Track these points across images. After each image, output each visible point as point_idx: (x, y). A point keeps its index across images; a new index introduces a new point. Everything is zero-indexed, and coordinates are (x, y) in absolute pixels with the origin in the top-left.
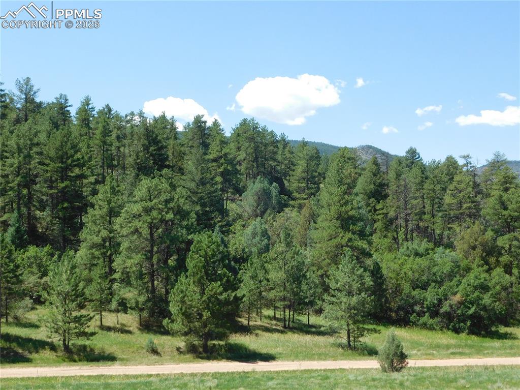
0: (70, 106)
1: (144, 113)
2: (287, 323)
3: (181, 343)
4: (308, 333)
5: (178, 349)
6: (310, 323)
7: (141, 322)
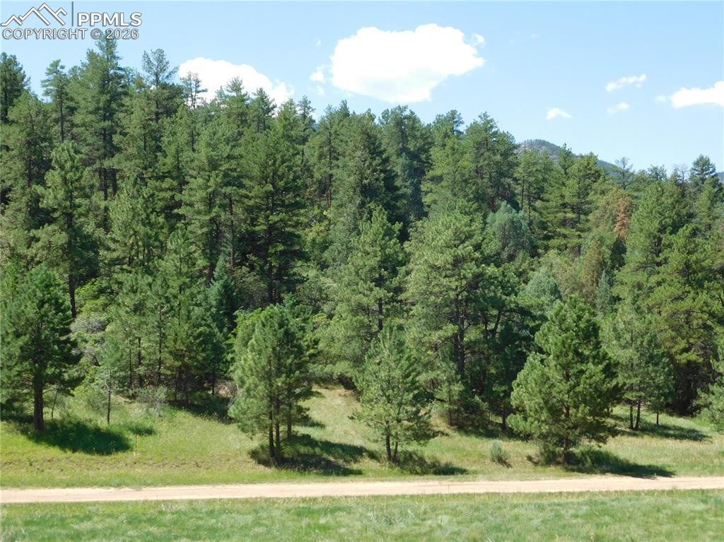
0: (203, 91)
1: (310, 102)
2: (635, 422)
3: (533, 449)
4: (667, 436)
5: (530, 458)
6: (660, 423)
7: (451, 420)
